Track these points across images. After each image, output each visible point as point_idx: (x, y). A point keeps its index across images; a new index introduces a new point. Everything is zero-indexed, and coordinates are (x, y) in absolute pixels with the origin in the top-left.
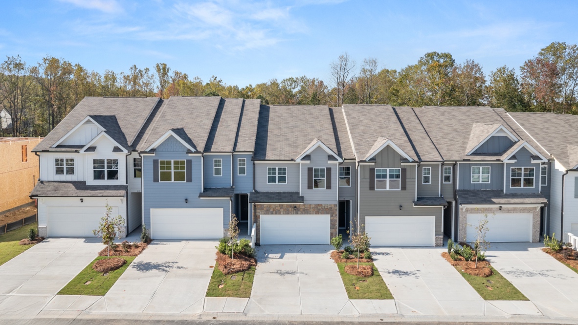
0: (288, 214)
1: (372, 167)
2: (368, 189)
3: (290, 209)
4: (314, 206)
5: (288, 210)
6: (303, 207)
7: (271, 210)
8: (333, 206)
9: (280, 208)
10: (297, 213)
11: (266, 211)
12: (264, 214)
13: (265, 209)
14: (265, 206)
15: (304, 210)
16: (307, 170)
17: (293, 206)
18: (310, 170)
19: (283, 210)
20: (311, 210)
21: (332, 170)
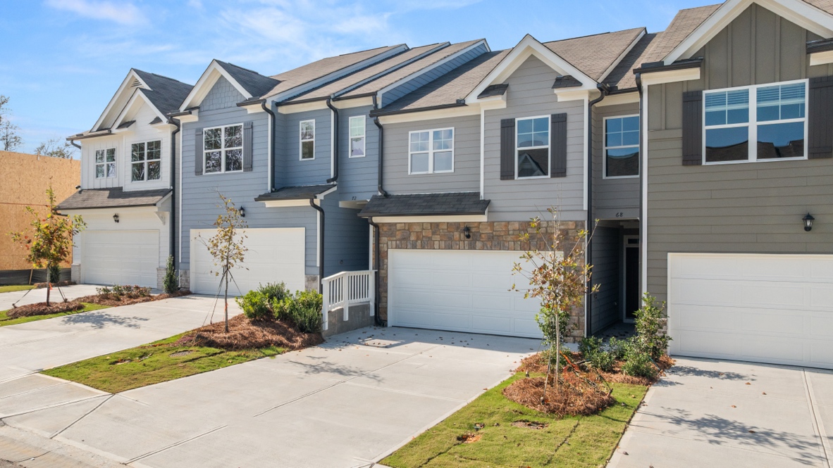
0: (450, 247)
1: (692, 88)
2: (679, 161)
3: (457, 235)
4: (517, 226)
5: (451, 239)
6: (488, 231)
7: (413, 238)
8: (572, 226)
9: (434, 233)
10: (472, 247)
11: (400, 240)
12: (397, 247)
13: (399, 235)
14: (398, 227)
15: (491, 238)
16: (499, 126)
17: (462, 227)
18: (507, 126)
19: (438, 237)
20: (509, 238)
21: (569, 119)
